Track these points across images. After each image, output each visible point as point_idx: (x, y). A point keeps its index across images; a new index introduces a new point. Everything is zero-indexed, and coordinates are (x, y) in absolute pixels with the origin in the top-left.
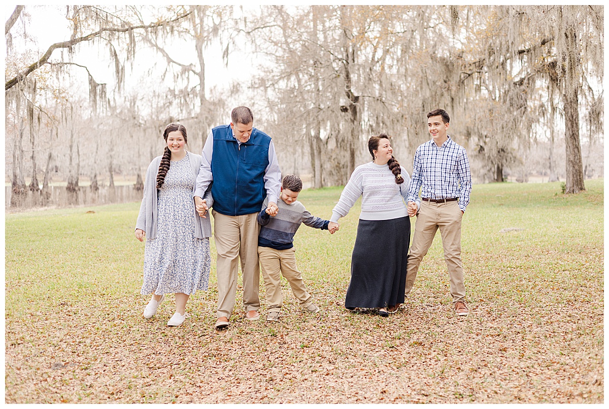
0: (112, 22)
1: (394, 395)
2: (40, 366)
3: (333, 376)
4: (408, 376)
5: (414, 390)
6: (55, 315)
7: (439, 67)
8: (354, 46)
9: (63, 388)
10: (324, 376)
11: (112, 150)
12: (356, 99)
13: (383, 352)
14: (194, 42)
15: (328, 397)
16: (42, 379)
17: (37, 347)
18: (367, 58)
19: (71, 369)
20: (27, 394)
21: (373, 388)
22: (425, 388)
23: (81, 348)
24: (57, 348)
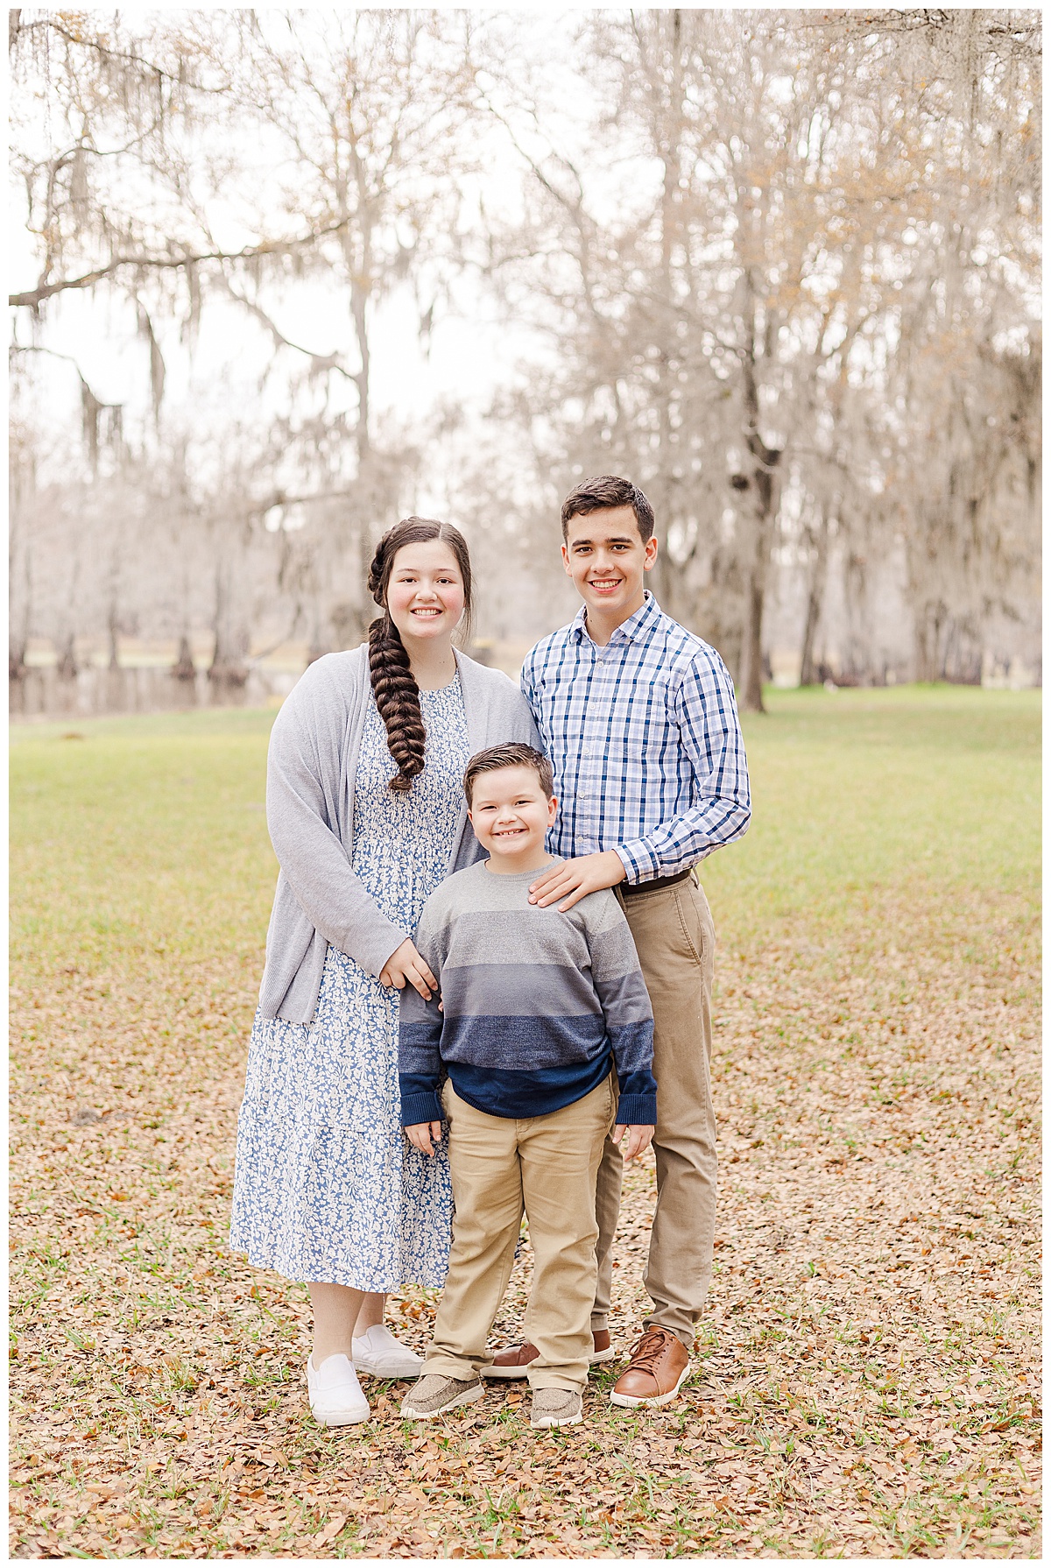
0: (142, 241)
1: (899, 1213)
2: (42, 1115)
3: (748, 1164)
4: (931, 1171)
5: (947, 1203)
6: (54, 996)
7: (1000, 380)
8: (771, 314)
9: (108, 1167)
10: (726, 1163)
11: (115, 572)
12: (773, 457)
13: (866, 1114)
14: (346, 293)
15: (740, 1213)
16: (54, 1145)
17: (28, 1071)
18: (804, 346)
19: (119, 1125)
20: (27, 1178)
21: (848, 1196)
22: (972, 1198)
23: (133, 1079)
24: (76, 1075)
